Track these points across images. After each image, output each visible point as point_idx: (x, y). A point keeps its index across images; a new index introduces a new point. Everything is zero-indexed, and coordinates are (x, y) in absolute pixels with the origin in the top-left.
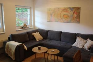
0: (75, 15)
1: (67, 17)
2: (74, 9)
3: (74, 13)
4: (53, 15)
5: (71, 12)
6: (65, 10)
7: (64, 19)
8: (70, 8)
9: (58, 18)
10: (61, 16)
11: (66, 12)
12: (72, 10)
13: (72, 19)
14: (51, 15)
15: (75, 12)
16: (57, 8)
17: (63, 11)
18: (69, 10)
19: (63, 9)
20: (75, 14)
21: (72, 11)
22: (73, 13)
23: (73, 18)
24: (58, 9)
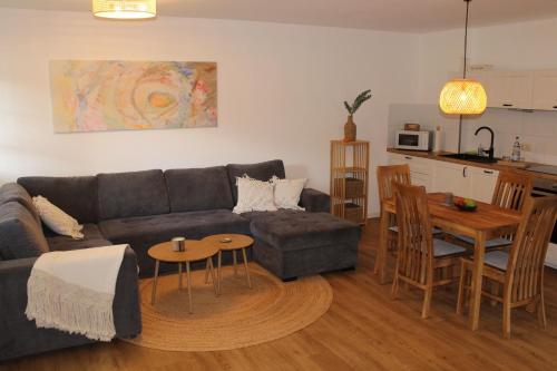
0: (200, 96)
1: (166, 106)
2: (195, 71)
3: (195, 85)
4: (91, 98)
5: (181, 81)
6: (155, 72)
7: (155, 116)
8: (177, 65)
9: (120, 111)
10: (137, 102)
11: (162, 80)
12: (187, 75)
13: (189, 111)
14: (81, 97)
15: (200, 82)
16: (111, 62)
17: (145, 76)
18: (175, 75)
19: (145, 67)
20: (201, 92)
21: (184, 80)
22: (190, 87)
23: (193, 105)
24: (120, 65)
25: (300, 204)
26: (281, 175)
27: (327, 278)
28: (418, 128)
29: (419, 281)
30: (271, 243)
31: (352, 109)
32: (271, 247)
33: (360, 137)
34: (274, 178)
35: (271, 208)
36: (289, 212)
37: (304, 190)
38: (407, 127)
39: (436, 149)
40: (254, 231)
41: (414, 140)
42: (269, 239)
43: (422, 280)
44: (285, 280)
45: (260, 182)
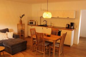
25: (13, 37)
26: (8, 31)
27: (21, 52)
28: (33, 21)
29: (42, 51)
30: (9, 47)
31: (21, 18)
32: (9, 48)
33: (23, 23)
34: (7, 32)
35: (7, 39)
36: (11, 39)
37: (14, 34)
38: (31, 21)
39: (36, 24)
40: (4, 45)
41: (32, 23)
42: (8, 46)
43: (43, 51)
44: (13, 55)
45: (4, 33)
